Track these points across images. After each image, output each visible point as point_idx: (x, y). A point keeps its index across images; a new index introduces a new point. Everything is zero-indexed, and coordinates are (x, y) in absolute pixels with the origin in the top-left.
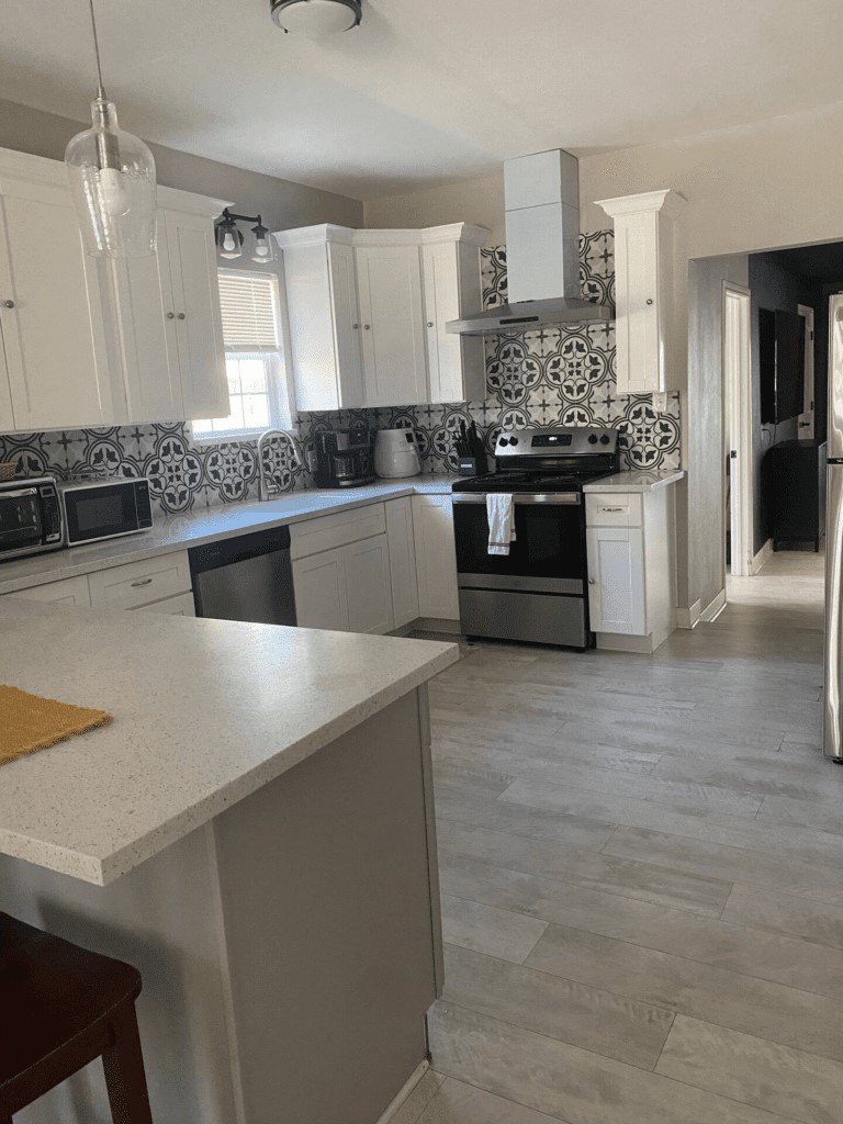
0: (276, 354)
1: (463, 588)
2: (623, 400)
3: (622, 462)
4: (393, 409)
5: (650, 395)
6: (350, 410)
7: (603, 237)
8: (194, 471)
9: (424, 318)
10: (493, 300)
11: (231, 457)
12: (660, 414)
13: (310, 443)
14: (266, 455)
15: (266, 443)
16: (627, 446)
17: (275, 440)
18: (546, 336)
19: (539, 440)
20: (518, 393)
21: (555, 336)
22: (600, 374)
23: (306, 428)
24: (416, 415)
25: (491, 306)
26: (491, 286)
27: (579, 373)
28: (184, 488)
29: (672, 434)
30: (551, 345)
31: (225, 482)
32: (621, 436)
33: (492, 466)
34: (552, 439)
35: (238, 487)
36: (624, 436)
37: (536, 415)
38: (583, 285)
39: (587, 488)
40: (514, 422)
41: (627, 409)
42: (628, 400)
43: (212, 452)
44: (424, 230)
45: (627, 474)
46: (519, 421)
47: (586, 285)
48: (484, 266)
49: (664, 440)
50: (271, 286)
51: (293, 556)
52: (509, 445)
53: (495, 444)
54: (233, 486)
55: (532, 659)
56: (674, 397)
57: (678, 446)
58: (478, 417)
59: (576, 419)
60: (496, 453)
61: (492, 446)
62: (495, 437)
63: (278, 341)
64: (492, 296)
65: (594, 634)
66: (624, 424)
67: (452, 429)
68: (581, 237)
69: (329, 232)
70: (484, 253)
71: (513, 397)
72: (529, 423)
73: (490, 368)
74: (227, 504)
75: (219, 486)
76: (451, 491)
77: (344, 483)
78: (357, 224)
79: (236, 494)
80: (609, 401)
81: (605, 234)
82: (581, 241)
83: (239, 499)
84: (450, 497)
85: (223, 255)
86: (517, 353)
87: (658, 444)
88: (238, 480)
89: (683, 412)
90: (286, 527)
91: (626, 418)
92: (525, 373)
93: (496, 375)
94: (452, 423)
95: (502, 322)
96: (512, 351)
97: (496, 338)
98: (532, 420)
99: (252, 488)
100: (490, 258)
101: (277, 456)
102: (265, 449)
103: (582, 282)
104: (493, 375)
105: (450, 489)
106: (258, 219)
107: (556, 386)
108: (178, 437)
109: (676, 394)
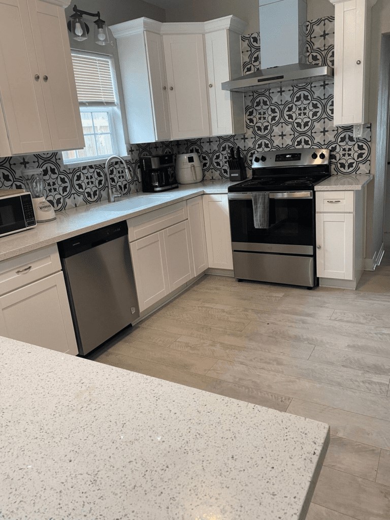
0: (115, 108)
1: (235, 251)
2: (333, 131)
3: (332, 170)
4: (187, 141)
5: (352, 126)
6: (162, 143)
7: (323, 22)
8: (66, 185)
9: (207, 81)
10: (249, 70)
11: (89, 175)
12: (358, 139)
13: (139, 164)
14: (112, 172)
15: (111, 165)
16: (336, 160)
17: (117, 163)
18: (284, 91)
19: (280, 157)
20: (266, 128)
21: (289, 90)
22: (319, 114)
23: (136, 154)
24: (202, 144)
25: (248, 73)
26: (248, 60)
27: (305, 114)
28: (59, 196)
29: (366, 152)
30: (287, 97)
31: (86, 191)
32: (332, 153)
33: (249, 175)
34: (288, 156)
35: (95, 193)
36: (334, 153)
37: (277, 142)
38: (309, 56)
39: (316, 188)
40: (263, 146)
41: (336, 136)
42: (337, 130)
43: (76, 171)
44: (206, 22)
45: (335, 177)
46: (267, 146)
47: (311, 56)
48: (243, 48)
49: (360, 155)
50: (110, 63)
51: (130, 239)
52: (260, 161)
53: (251, 161)
54: (92, 193)
55: (281, 295)
56: (368, 128)
57: (369, 159)
58: (241, 144)
59: (303, 143)
60: (253, 167)
61: (250, 162)
62: (252, 156)
63: (116, 99)
64: (249, 66)
65: (318, 278)
66: (334, 146)
67: (224, 152)
68: (308, 23)
69: (145, 23)
70: (244, 39)
71: (263, 130)
72: (273, 147)
73: (248, 113)
74: (88, 205)
75: (82, 193)
76: (227, 192)
77: (158, 189)
78: (163, 19)
79: (94, 199)
80: (324, 132)
81: (324, 20)
82: (308, 26)
83: (96, 201)
84: (226, 195)
85: (75, 38)
86: (265, 103)
87: (356, 158)
88: (94, 189)
89: (373, 137)
90: (125, 221)
91: (336, 142)
92: (270, 115)
93: (252, 117)
94: (224, 149)
95: (259, 81)
96: (262, 101)
97: (251, 94)
98: (275, 145)
99: (104, 193)
100: (247, 42)
101: (119, 172)
102: (111, 169)
103: (308, 54)
104: (249, 117)
105: (226, 190)
106: (98, 15)
107: (290, 123)
108: (52, 163)
109: (369, 126)
